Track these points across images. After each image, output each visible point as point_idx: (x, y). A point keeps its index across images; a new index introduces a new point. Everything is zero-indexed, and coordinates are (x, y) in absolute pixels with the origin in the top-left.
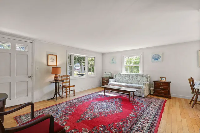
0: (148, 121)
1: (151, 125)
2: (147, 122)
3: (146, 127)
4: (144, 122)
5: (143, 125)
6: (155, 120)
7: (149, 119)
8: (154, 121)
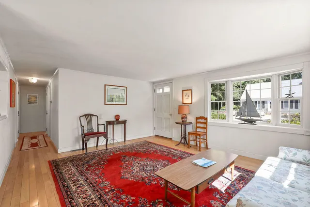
0: (78, 194)
1: (70, 191)
2: (78, 191)
3: (73, 186)
4: (80, 188)
5: (78, 186)
6: (70, 202)
7: (79, 197)
8: (70, 200)
